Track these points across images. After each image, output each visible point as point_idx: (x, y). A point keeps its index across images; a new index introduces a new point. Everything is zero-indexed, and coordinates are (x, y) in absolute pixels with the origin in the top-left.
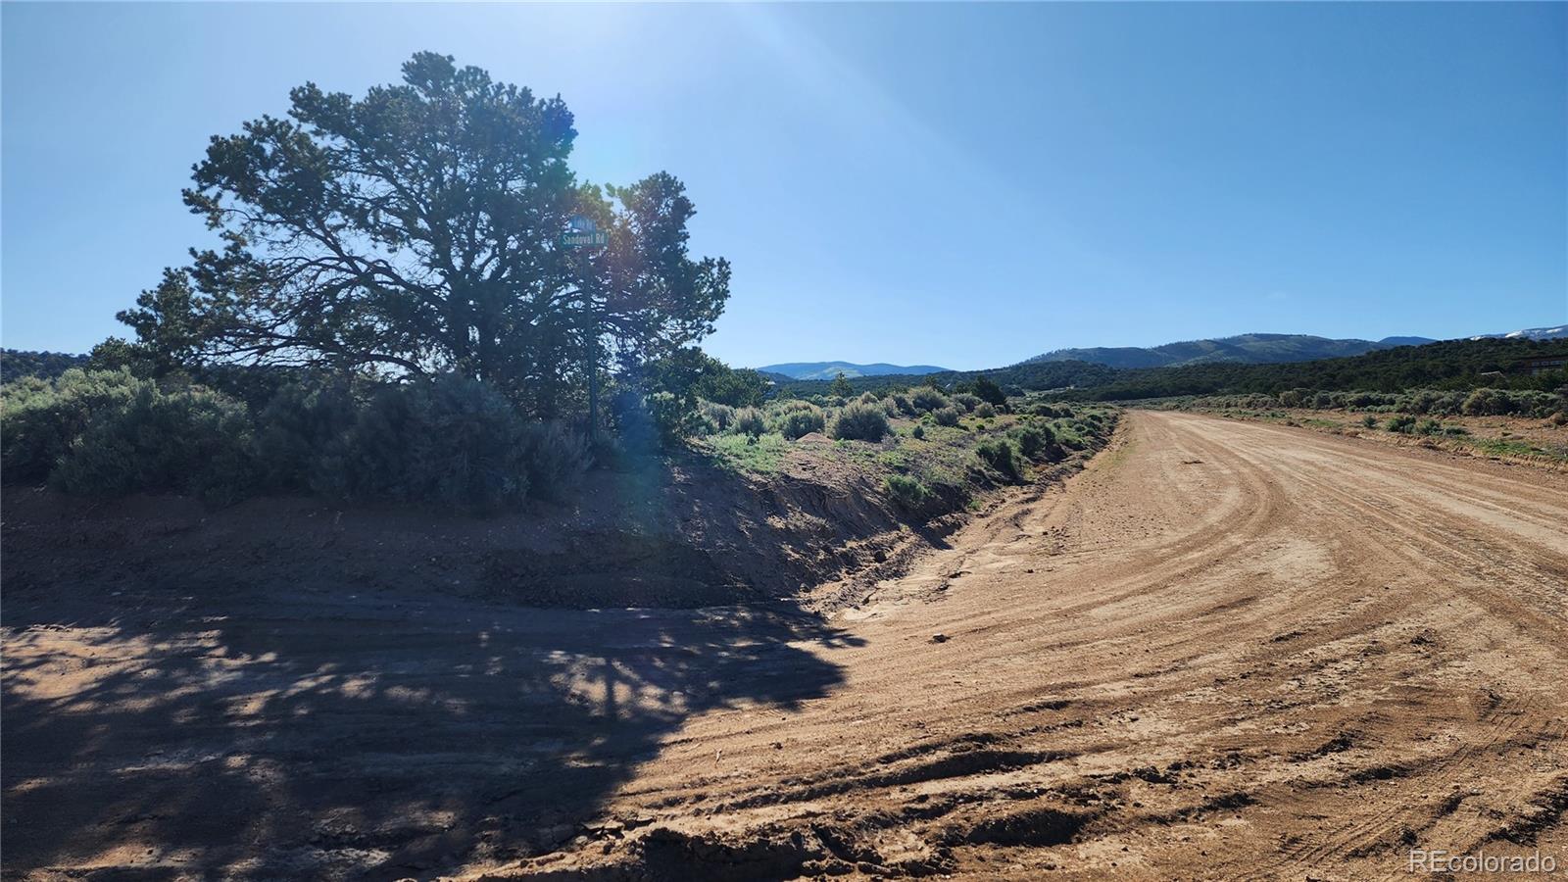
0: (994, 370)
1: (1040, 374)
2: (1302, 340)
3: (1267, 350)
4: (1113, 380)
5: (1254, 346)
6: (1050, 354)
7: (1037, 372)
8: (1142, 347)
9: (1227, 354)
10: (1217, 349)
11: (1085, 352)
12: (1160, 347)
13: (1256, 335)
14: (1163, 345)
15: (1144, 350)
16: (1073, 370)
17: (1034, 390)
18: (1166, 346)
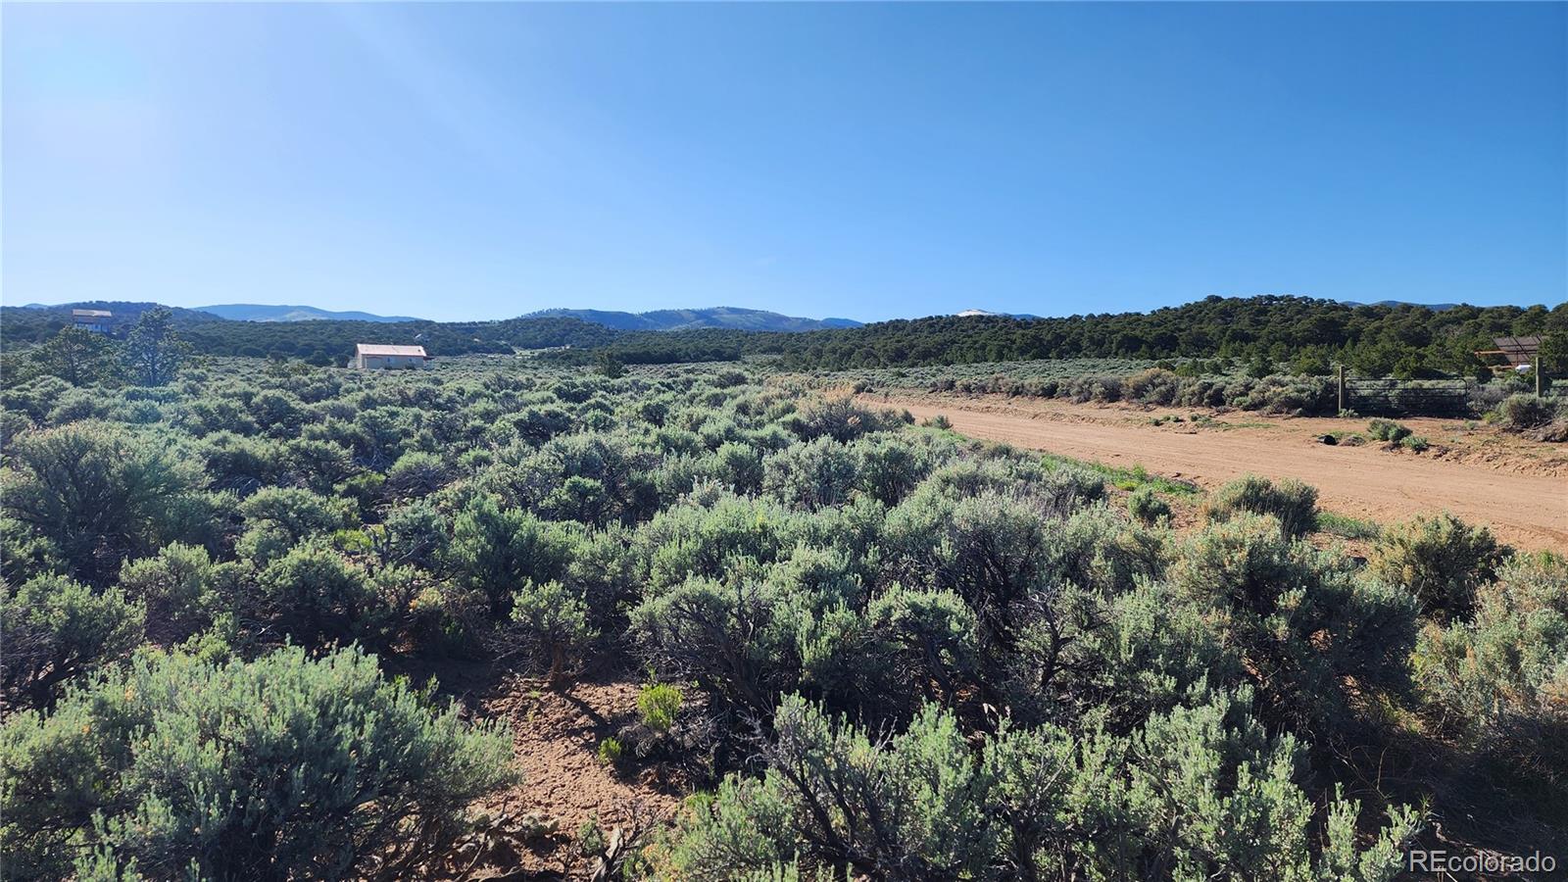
0: (480, 323)
1: (531, 330)
2: (765, 315)
3: (739, 323)
4: (612, 341)
5: (727, 318)
6: (541, 312)
7: (528, 328)
8: (630, 312)
9: (706, 323)
10: (697, 319)
11: (576, 313)
12: (646, 313)
13: (728, 309)
14: (649, 311)
15: (632, 315)
16: (568, 328)
17: (526, 347)
18: (652, 313)
